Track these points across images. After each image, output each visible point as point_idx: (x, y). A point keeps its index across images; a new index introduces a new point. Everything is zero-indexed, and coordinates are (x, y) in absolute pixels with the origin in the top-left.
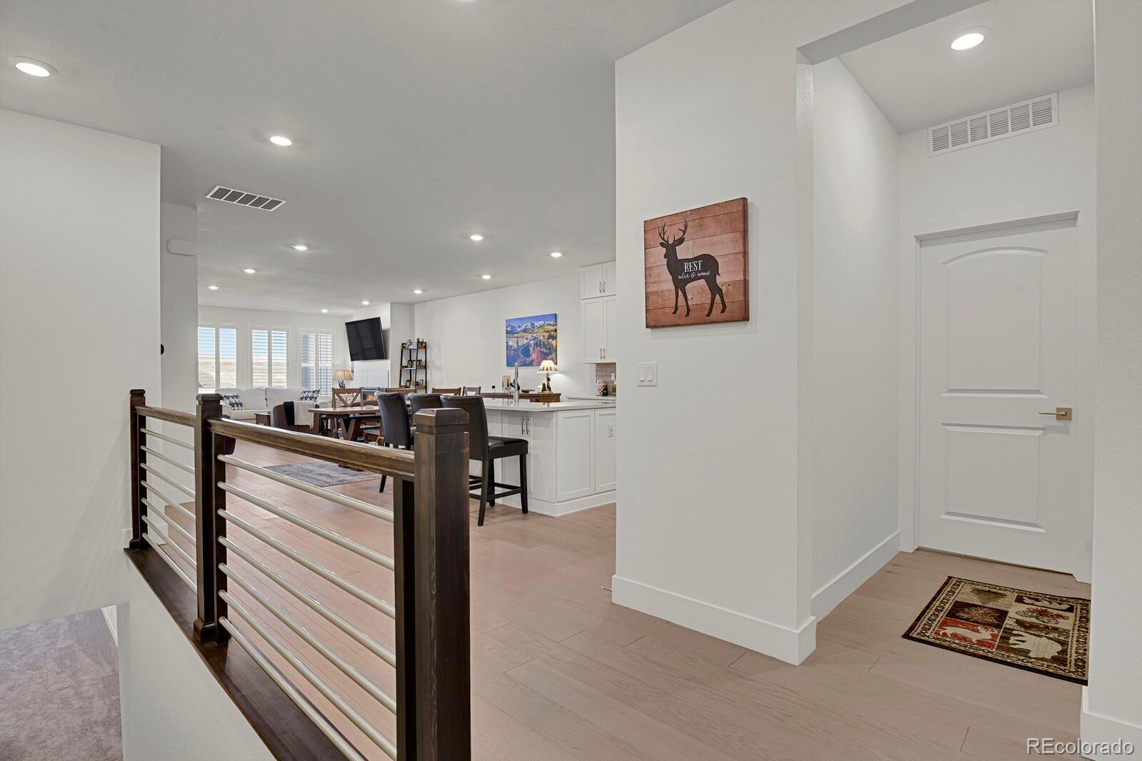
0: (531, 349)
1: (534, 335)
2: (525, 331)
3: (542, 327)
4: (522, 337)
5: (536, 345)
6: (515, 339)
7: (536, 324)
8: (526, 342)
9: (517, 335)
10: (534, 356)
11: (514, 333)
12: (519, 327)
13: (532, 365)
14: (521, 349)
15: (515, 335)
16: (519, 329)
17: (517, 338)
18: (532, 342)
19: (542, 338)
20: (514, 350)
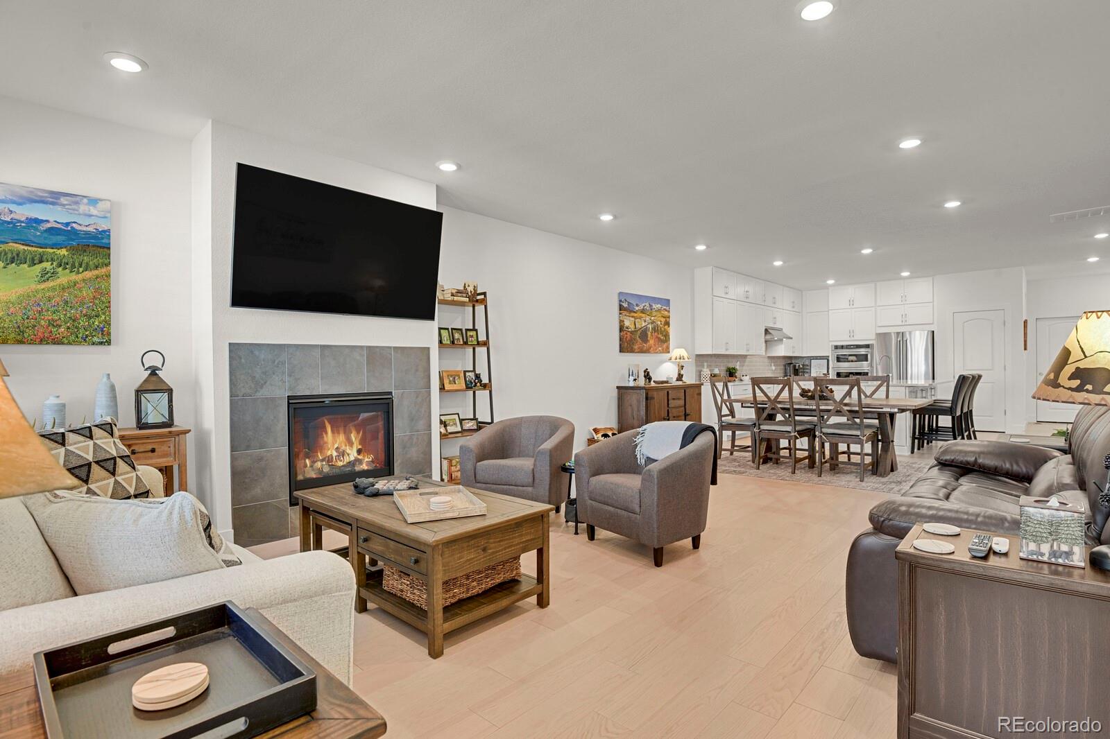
0: (649, 333)
1: (652, 318)
2: (643, 311)
3: (659, 310)
4: (640, 318)
5: (654, 329)
6: (633, 319)
7: (654, 306)
8: (644, 324)
9: (635, 315)
10: (651, 342)
11: (632, 311)
12: (637, 305)
13: (649, 352)
14: (639, 332)
15: (633, 314)
16: (637, 308)
17: (635, 318)
18: (650, 326)
19: (659, 323)
20: (631, 332)
